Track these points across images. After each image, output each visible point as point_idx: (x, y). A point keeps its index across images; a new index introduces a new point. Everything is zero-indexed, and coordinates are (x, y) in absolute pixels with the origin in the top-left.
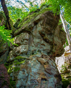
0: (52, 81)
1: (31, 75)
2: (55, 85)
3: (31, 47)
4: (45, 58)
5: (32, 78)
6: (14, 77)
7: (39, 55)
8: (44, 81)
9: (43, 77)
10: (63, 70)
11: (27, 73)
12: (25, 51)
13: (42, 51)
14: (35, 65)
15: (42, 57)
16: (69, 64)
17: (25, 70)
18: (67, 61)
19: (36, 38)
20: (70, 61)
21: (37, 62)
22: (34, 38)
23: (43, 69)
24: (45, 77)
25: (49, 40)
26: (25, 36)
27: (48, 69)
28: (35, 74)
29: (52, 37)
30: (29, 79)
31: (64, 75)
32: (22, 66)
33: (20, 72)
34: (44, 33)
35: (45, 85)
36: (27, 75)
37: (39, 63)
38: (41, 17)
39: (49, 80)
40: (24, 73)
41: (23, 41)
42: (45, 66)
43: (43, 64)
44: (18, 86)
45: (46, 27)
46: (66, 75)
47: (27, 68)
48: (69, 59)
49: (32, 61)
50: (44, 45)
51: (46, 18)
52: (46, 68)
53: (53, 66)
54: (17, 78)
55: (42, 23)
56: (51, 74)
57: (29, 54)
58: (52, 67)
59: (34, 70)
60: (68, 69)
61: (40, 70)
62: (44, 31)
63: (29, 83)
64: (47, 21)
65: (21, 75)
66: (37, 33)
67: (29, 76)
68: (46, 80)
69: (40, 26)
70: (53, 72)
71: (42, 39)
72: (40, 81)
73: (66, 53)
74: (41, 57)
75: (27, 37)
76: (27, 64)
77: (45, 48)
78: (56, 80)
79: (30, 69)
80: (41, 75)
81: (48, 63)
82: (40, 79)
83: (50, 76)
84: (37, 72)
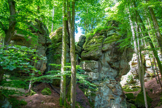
0: (118, 100)
1: (103, 98)
2: (120, 103)
3: (100, 74)
4: (112, 83)
5: (104, 99)
6: (92, 100)
7: (108, 81)
8: (113, 101)
9: (112, 98)
10: (129, 81)
11: (101, 97)
12: (96, 78)
13: (110, 77)
14: (105, 90)
15: (111, 83)
16: (135, 75)
17: (99, 95)
18: (134, 72)
19: (105, 67)
20: (137, 71)
21: (107, 87)
22: (103, 66)
23: (112, 92)
24: (113, 98)
25: (116, 67)
26: (96, 65)
27: (115, 92)
28: (106, 96)
29: (118, 63)
30: (102, 100)
31: (129, 85)
32: (97, 92)
33: (96, 97)
34: (111, 63)
35: (113, 103)
36: (100, 98)
37: (108, 88)
38: (108, 48)
39: (116, 99)
40: (98, 97)
41: (93, 69)
42: (113, 90)
43: (111, 89)
44: (96, 105)
45: (114, 57)
46: (131, 85)
47: (100, 93)
48: (136, 70)
49: (103, 88)
50: (112, 72)
51: (114, 49)
52: (113, 91)
53: (119, 88)
54: (94, 100)
55: (109, 54)
56: (117, 95)
57: (100, 80)
58: (118, 90)
59: (105, 94)
60: (134, 80)
61: (109, 93)
62: (112, 61)
63: (102, 103)
64: (114, 51)
65: (97, 98)
66: (106, 63)
67: (102, 98)
68: (113, 99)
69: (108, 56)
70: (119, 94)
71: (110, 67)
72: (109, 101)
73: (134, 63)
74: (109, 84)
75: (97, 66)
76: (100, 90)
77: (112, 74)
78: (121, 99)
79: (103, 94)
80: (110, 97)
81: (115, 87)
82: (110, 99)
83: (117, 97)
84: (107, 95)
